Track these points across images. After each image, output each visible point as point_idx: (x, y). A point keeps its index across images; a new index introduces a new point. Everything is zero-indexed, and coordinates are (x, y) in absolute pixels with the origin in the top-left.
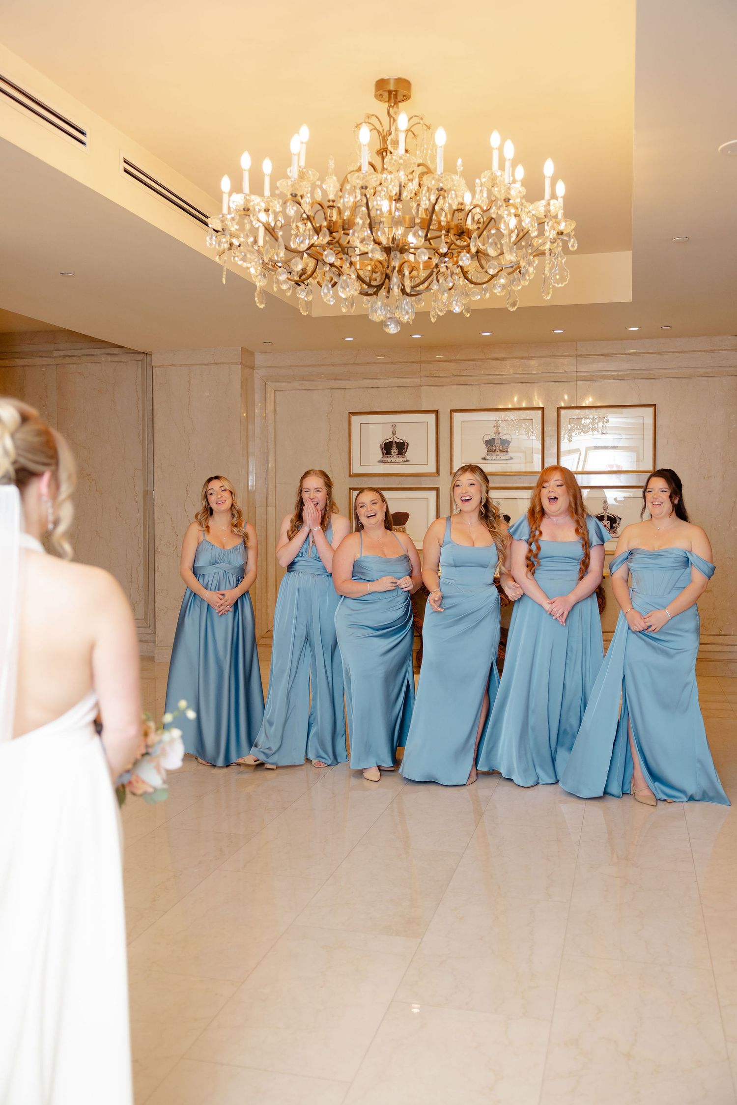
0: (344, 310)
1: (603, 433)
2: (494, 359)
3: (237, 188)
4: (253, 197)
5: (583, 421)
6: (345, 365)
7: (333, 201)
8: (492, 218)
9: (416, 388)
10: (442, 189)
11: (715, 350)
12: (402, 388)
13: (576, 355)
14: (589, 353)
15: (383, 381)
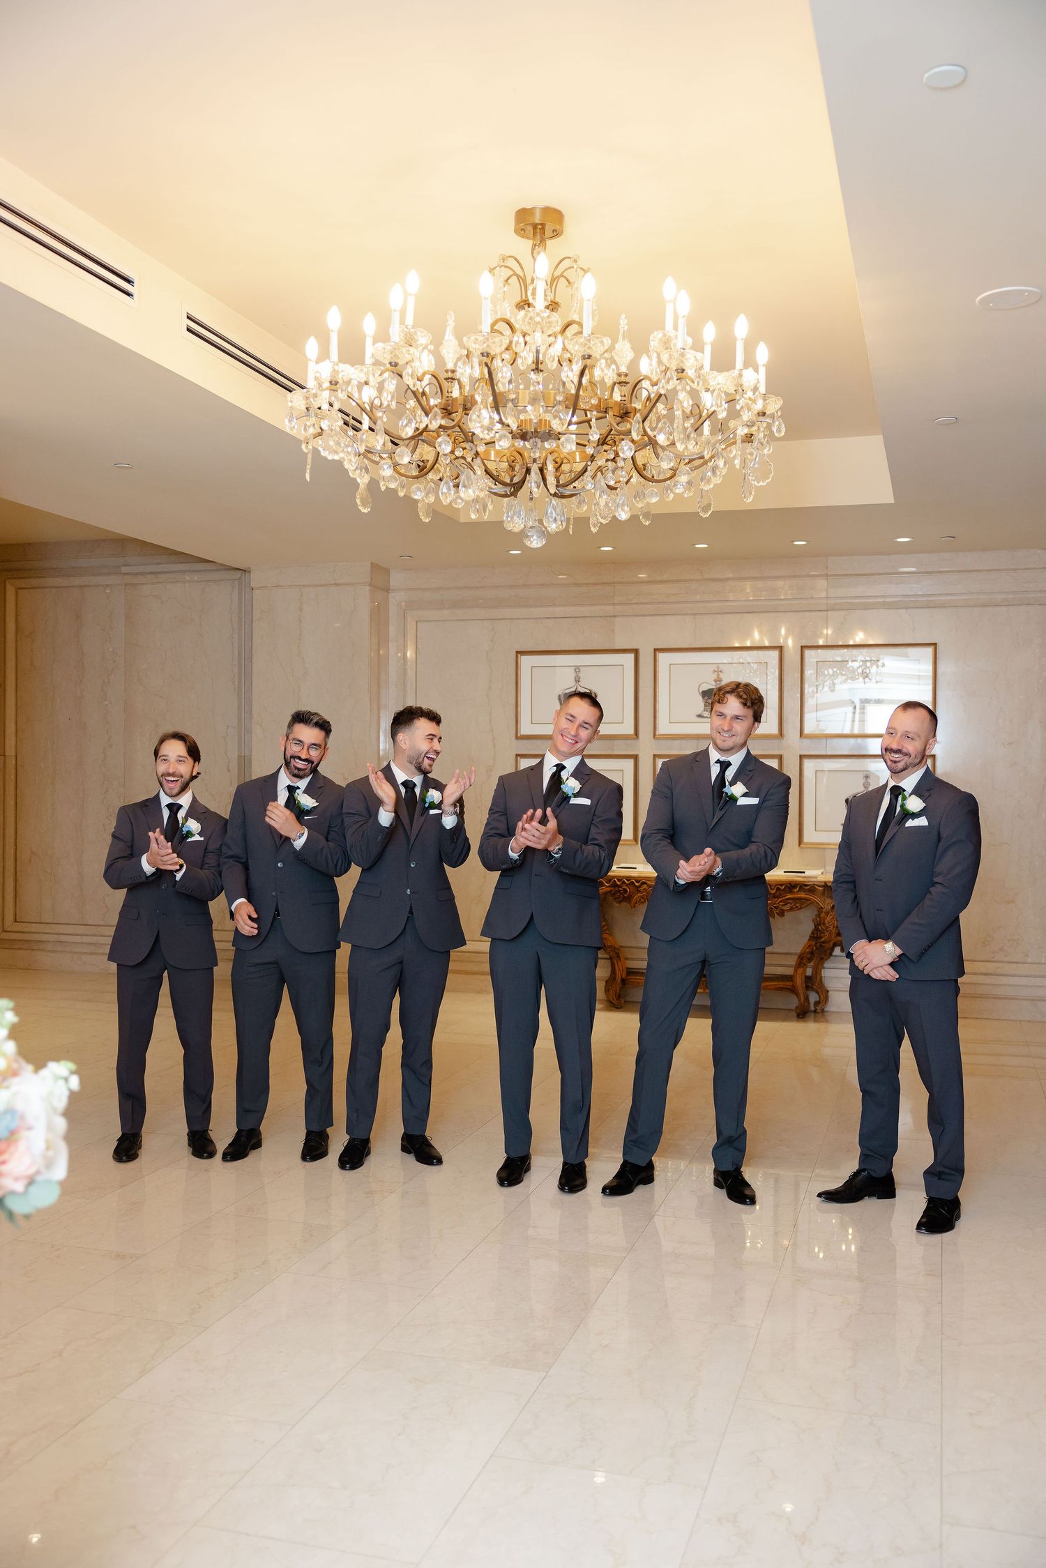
0: (473, 516)
1: (877, 682)
2: (714, 580)
3: (324, 355)
4: (342, 367)
5: (850, 664)
6: (512, 587)
7: (453, 371)
8: (661, 395)
9: (609, 618)
10: (590, 357)
11: (1019, 569)
12: (588, 619)
13: (827, 575)
14: (844, 573)
15: (563, 608)
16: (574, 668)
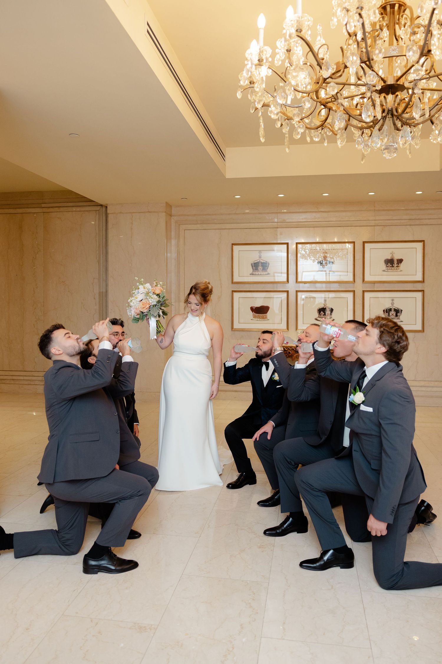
2: (323, 212)
6: (229, 214)
9: (275, 229)
12: (265, 229)
13: (375, 210)
14: (382, 209)
15: (253, 224)
16: (259, 251)
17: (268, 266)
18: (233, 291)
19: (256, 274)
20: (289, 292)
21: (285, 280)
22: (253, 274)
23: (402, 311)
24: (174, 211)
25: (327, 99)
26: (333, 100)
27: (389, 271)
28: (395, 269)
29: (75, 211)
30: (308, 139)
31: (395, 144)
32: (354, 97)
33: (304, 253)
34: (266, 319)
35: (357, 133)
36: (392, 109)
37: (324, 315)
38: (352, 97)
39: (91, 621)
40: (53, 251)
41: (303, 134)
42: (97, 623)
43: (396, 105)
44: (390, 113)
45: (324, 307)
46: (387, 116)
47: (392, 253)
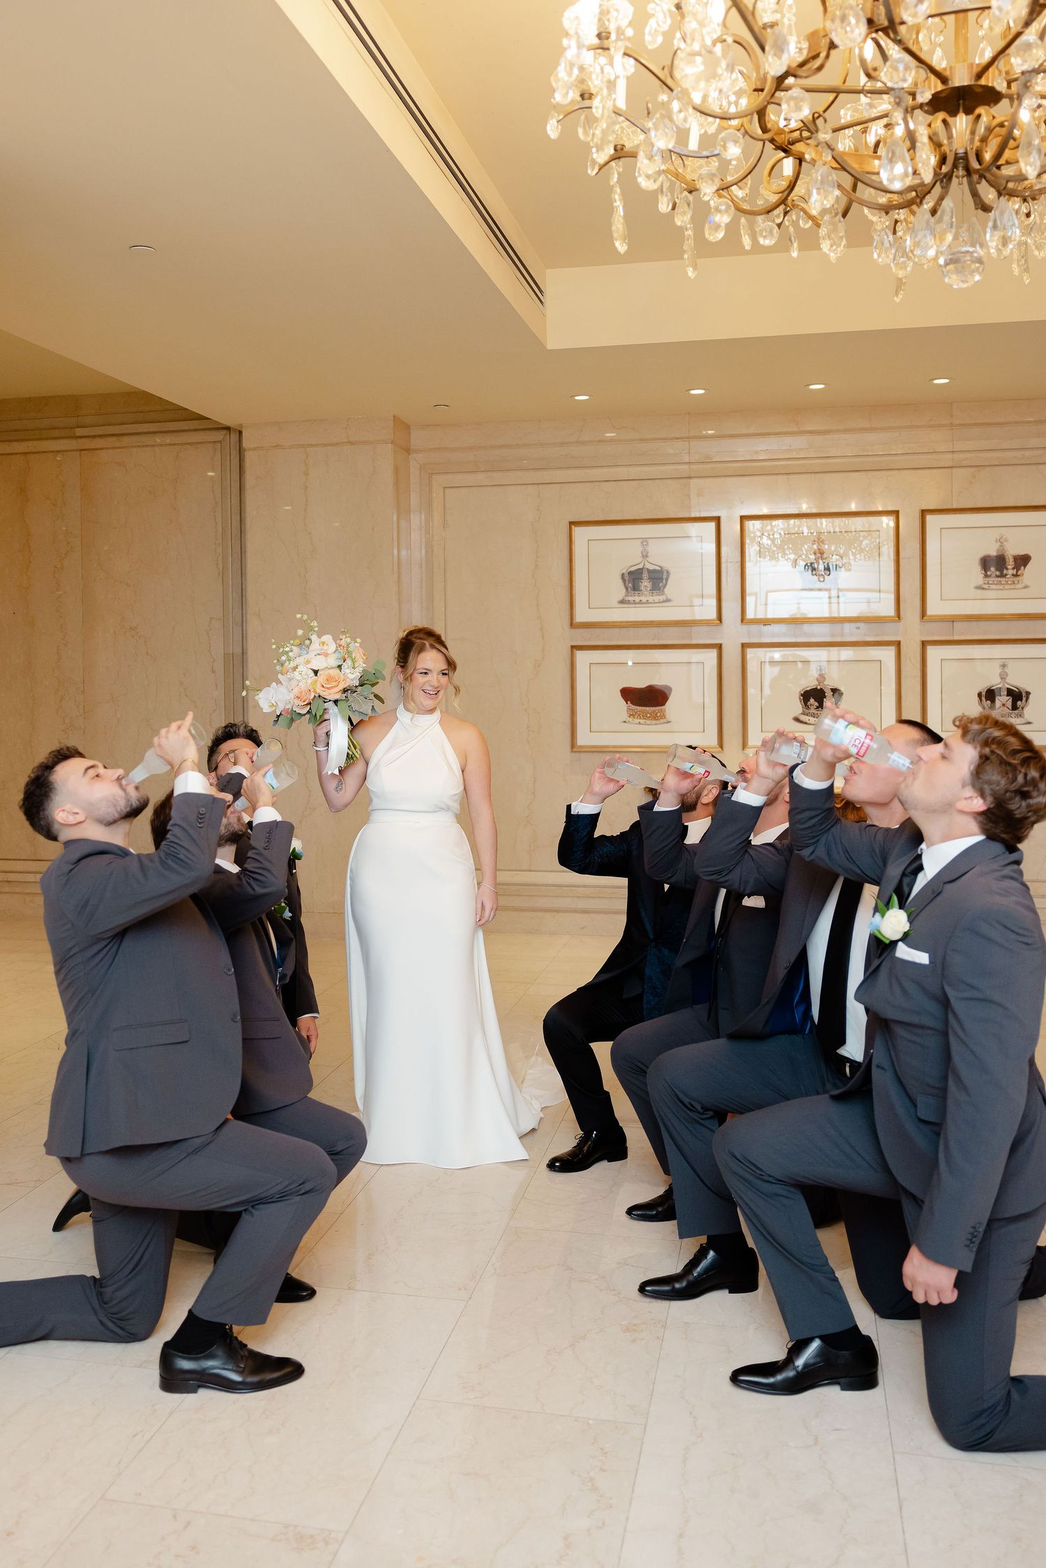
2: (812, 433)
6: (562, 444)
9: (682, 481)
12: (657, 481)
13: (952, 425)
14: (973, 422)
15: (625, 469)
16: (641, 540)
17: (667, 579)
18: (573, 647)
19: (634, 602)
20: (723, 646)
21: (713, 615)
22: (629, 602)
23: (1028, 694)
24: (417, 438)
25: (791, 132)
26: (806, 134)
27: (992, 587)
28: (1009, 582)
29: (161, 445)
30: (747, 242)
31: (978, 248)
32: (870, 124)
33: (769, 542)
34: (662, 721)
35: (880, 222)
36: (966, 153)
37: (817, 708)
38: (864, 124)
39: (175, 1517)
40: (105, 548)
41: (732, 229)
42: (189, 1523)
43: (977, 144)
44: (961, 165)
45: (819, 688)
46: (954, 174)
47: (1001, 541)
